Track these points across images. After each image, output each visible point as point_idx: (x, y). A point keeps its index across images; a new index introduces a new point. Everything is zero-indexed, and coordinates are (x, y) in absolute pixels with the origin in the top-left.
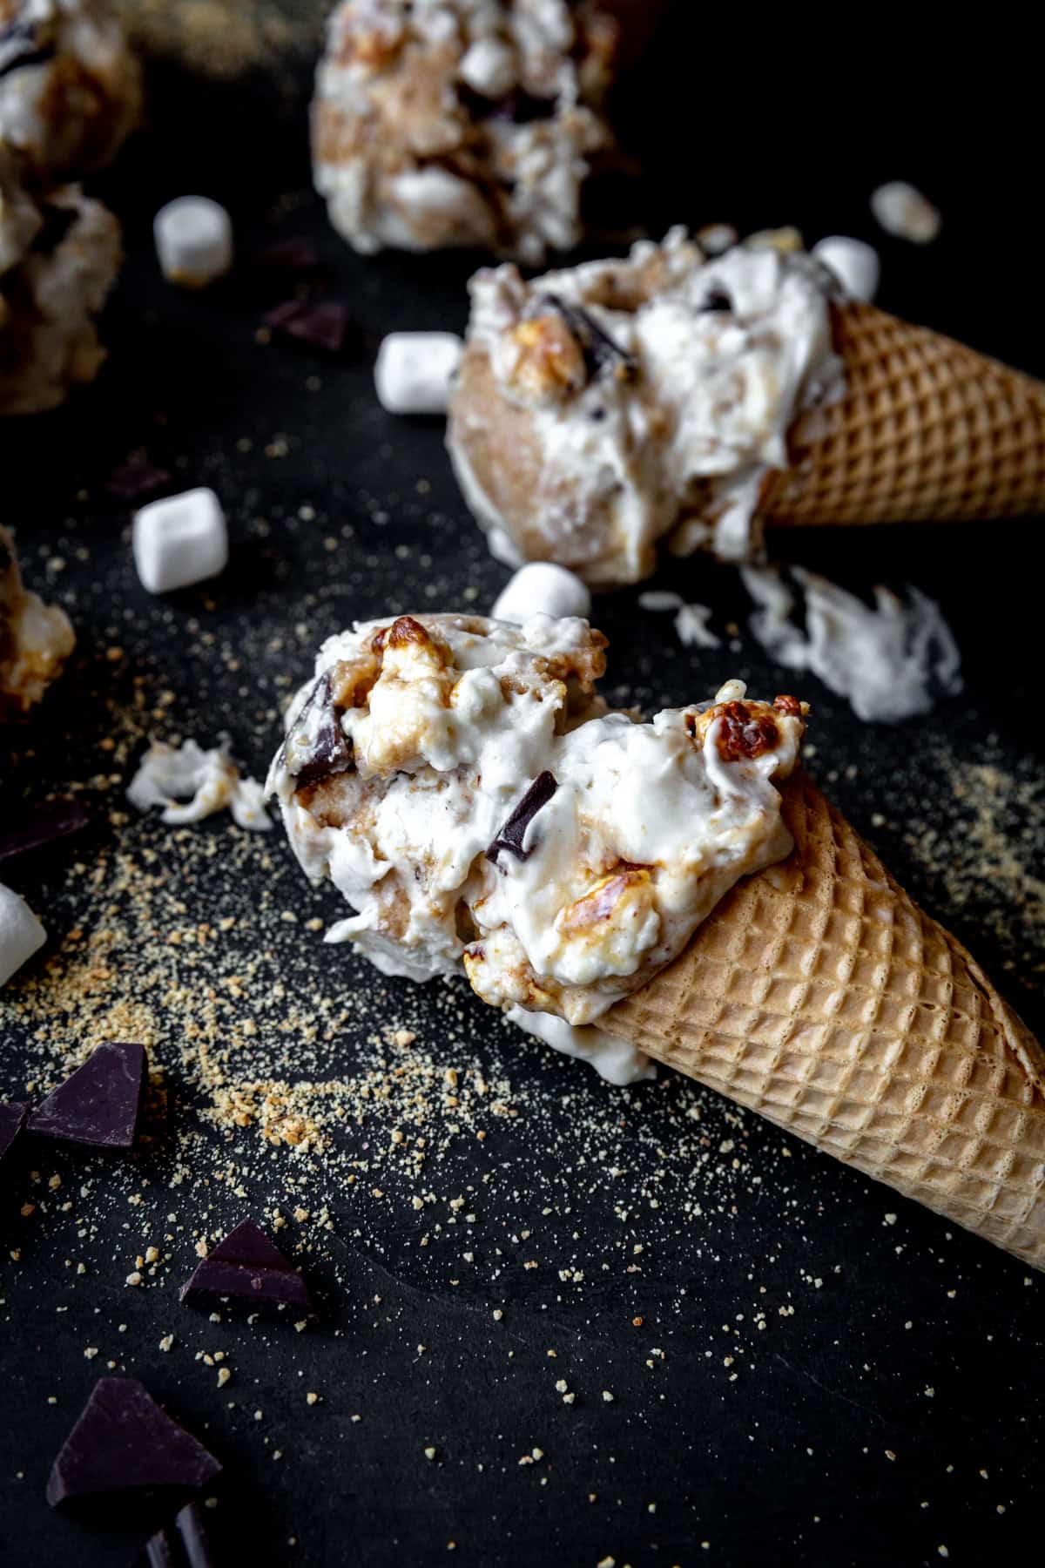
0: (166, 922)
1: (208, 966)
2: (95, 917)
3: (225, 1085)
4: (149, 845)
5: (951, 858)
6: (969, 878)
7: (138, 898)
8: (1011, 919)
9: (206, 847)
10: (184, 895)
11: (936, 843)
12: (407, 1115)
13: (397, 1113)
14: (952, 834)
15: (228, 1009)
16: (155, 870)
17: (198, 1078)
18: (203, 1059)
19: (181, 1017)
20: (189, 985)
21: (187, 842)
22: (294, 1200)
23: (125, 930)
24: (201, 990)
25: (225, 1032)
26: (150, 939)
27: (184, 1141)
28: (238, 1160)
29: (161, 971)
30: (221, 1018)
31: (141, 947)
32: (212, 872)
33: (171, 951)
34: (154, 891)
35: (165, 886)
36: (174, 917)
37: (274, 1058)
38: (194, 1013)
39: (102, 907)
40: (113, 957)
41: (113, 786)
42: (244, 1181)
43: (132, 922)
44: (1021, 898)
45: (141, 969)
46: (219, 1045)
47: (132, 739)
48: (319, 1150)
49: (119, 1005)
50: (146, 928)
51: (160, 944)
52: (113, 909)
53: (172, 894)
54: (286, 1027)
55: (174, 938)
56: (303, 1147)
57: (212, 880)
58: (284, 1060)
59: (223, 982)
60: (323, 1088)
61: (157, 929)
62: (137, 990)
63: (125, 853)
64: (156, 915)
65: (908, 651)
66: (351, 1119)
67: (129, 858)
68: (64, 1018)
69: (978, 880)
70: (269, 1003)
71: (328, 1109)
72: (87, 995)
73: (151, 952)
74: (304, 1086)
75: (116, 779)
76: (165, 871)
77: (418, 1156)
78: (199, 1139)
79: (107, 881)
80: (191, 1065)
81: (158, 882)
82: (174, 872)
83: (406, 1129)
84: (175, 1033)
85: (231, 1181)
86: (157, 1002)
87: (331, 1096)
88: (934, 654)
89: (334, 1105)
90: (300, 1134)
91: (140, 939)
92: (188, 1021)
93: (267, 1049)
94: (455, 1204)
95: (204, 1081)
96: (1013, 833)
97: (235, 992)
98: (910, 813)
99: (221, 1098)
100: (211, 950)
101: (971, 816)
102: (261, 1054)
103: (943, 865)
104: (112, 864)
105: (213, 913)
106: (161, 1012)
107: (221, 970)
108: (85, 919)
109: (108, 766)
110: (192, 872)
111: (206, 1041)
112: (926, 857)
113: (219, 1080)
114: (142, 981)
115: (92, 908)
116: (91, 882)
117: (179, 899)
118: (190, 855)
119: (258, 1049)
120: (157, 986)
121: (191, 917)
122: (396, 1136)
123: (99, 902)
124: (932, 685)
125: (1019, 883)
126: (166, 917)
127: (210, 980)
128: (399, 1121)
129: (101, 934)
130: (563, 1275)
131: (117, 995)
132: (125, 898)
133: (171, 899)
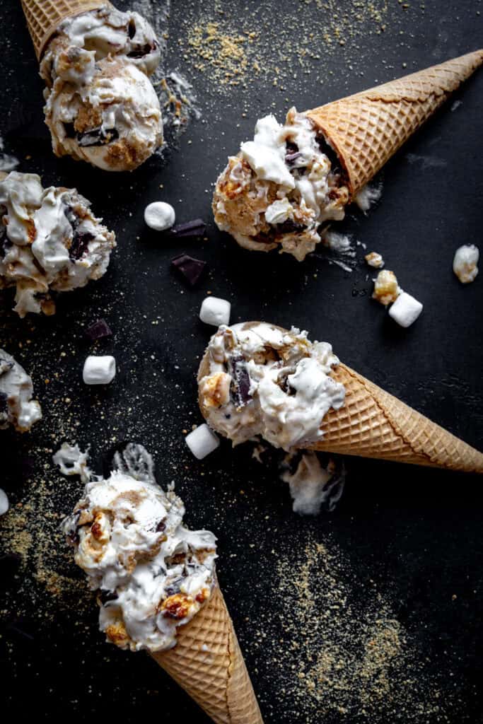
0: (46, 508)
1: (52, 527)
2: (29, 499)
3: (43, 568)
4: (52, 479)
5: (287, 573)
6: (290, 582)
7: (42, 497)
8: (293, 601)
9: (68, 486)
10: (55, 501)
11: (286, 566)
12: (86, 597)
13: (84, 595)
14: (294, 565)
15: (52, 545)
16: (50, 488)
17: (36, 564)
18: (40, 559)
19: (39, 542)
20: (45, 532)
21: (63, 482)
22: (47, 609)
23: (35, 507)
24: (48, 535)
25: (49, 551)
26: (40, 512)
27: (26, 581)
28: (37, 591)
29: (39, 525)
30: (50, 546)
31: (37, 514)
32: (66, 495)
33: (44, 519)
34: (47, 496)
35: (51, 496)
36: (50, 508)
37: (59, 564)
38: (43, 542)
39: (31, 496)
40: (28, 515)
41: (49, 453)
42: (36, 598)
43: (38, 505)
44: (300, 596)
45: (35, 522)
46: (46, 555)
47: (61, 437)
48: (59, 598)
49: (25, 531)
50: (41, 508)
51: (43, 515)
52: (34, 499)
53: (52, 499)
54: (66, 556)
55: (47, 515)
56: (55, 595)
57: (65, 498)
58: (61, 567)
59: (55, 535)
60: (68, 579)
61: (43, 509)
62: (31, 529)
63: (44, 479)
64: (45, 505)
65: (325, 489)
66: (71, 592)
67: (44, 482)
68: (9, 530)
69: (291, 584)
70: (64, 547)
71: (67, 586)
72: (17, 526)
73: (39, 517)
74: (62, 577)
75: (51, 451)
76: (53, 490)
77: (83, 610)
78: (30, 582)
79: (36, 488)
80: (37, 558)
81: (49, 494)
82: (55, 491)
83: (84, 600)
84: (36, 546)
85: (33, 598)
86: (35, 535)
87: (68, 583)
88: (333, 493)
89: (69, 585)
90: (55, 592)
91: (37, 512)
92: (40, 544)
93: (58, 561)
94: (87, 628)
95: (38, 565)
96: (313, 571)
97: (56, 540)
98: (285, 552)
99: (39, 573)
100: (55, 523)
101: (304, 560)
102: (56, 562)
103: (284, 575)
104: (39, 483)
105: (61, 510)
106: (35, 538)
107: (56, 531)
108: (25, 499)
109: (50, 445)
110: (60, 493)
111: (43, 552)
112: (280, 570)
113: (41, 566)
114: (33, 526)
115: (28, 496)
116: (31, 486)
117: (53, 502)
118: (62, 487)
119: (56, 560)
120: (36, 529)
121: (54, 510)
122: (80, 602)
123: (31, 494)
124: (324, 506)
125: (304, 590)
126: (47, 507)
127: (52, 533)
128: (83, 597)
129: (27, 507)
130: (105, 658)
131: (25, 528)
132: (38, 495)
133: (51, 501)
